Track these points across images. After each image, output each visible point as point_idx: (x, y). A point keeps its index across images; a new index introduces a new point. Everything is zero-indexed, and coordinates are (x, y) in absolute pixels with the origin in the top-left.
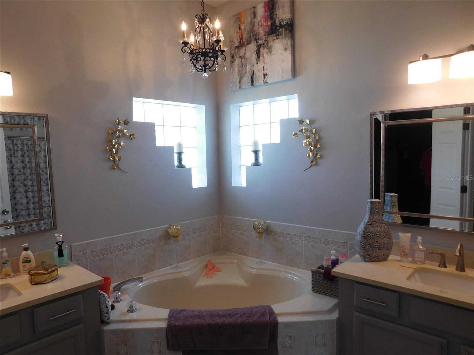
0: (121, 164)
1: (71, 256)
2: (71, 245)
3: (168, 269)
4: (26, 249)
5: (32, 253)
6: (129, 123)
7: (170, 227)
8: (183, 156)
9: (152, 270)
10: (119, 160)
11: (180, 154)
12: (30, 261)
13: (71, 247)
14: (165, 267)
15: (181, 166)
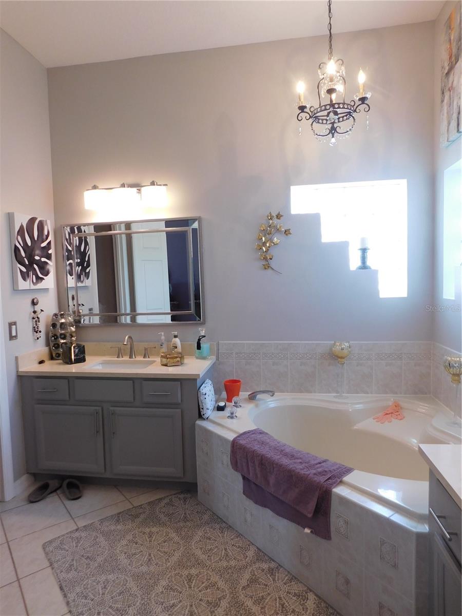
0: (273, 263)
1: (218, 353)
2: (218, 342)
3: (331, 396)
4: (176, 337)
5: (181, 341)
6: (282, 216)
7: (335, 344)
8: (369, 254)
9: (309, 391)
10: (271, 259)
11: (364, 251)
12: (176, 347)
13: (218, 345)
14: (330, 392)
15: (364, 266)
